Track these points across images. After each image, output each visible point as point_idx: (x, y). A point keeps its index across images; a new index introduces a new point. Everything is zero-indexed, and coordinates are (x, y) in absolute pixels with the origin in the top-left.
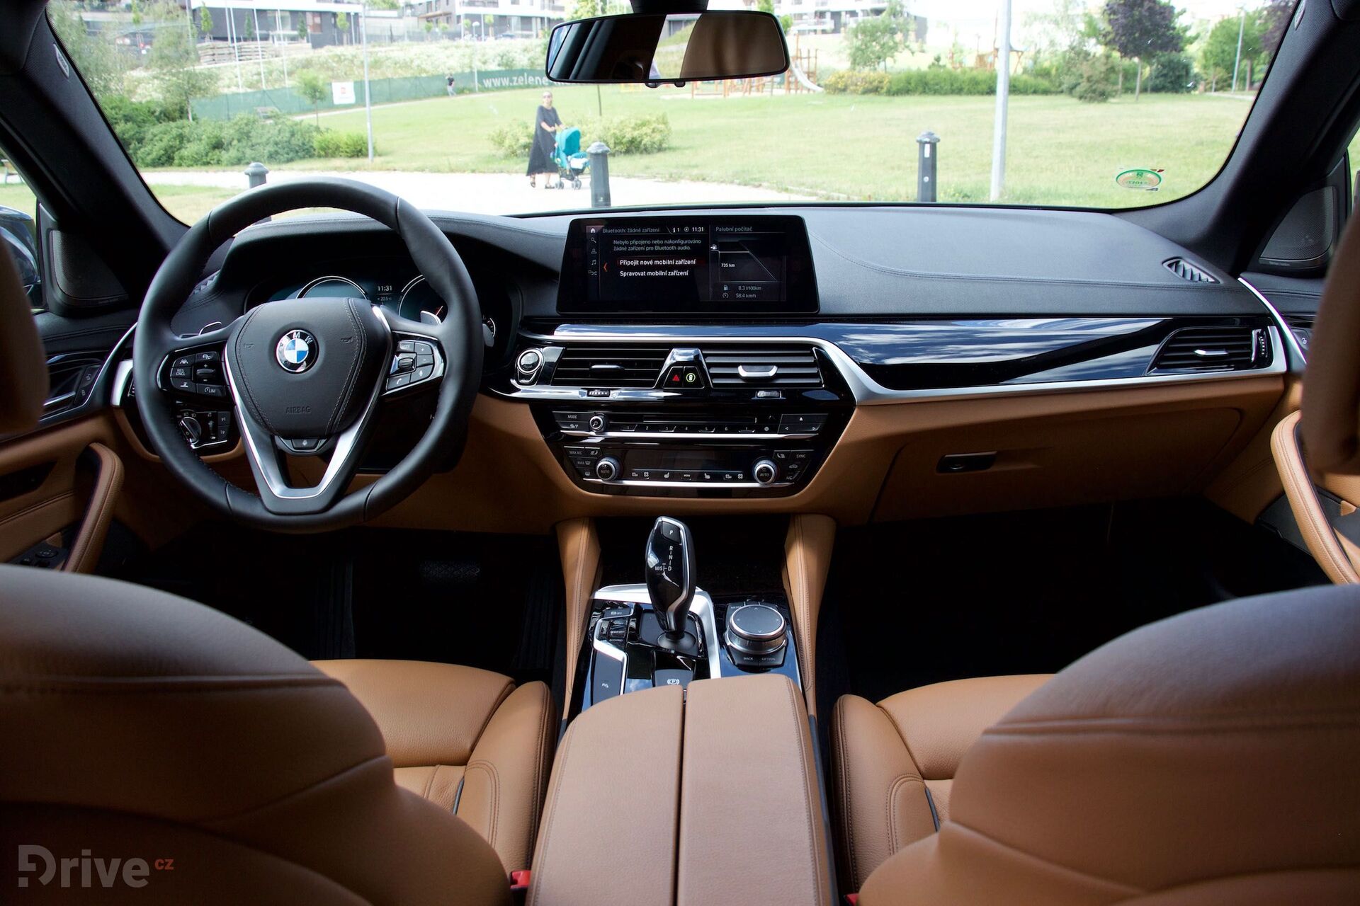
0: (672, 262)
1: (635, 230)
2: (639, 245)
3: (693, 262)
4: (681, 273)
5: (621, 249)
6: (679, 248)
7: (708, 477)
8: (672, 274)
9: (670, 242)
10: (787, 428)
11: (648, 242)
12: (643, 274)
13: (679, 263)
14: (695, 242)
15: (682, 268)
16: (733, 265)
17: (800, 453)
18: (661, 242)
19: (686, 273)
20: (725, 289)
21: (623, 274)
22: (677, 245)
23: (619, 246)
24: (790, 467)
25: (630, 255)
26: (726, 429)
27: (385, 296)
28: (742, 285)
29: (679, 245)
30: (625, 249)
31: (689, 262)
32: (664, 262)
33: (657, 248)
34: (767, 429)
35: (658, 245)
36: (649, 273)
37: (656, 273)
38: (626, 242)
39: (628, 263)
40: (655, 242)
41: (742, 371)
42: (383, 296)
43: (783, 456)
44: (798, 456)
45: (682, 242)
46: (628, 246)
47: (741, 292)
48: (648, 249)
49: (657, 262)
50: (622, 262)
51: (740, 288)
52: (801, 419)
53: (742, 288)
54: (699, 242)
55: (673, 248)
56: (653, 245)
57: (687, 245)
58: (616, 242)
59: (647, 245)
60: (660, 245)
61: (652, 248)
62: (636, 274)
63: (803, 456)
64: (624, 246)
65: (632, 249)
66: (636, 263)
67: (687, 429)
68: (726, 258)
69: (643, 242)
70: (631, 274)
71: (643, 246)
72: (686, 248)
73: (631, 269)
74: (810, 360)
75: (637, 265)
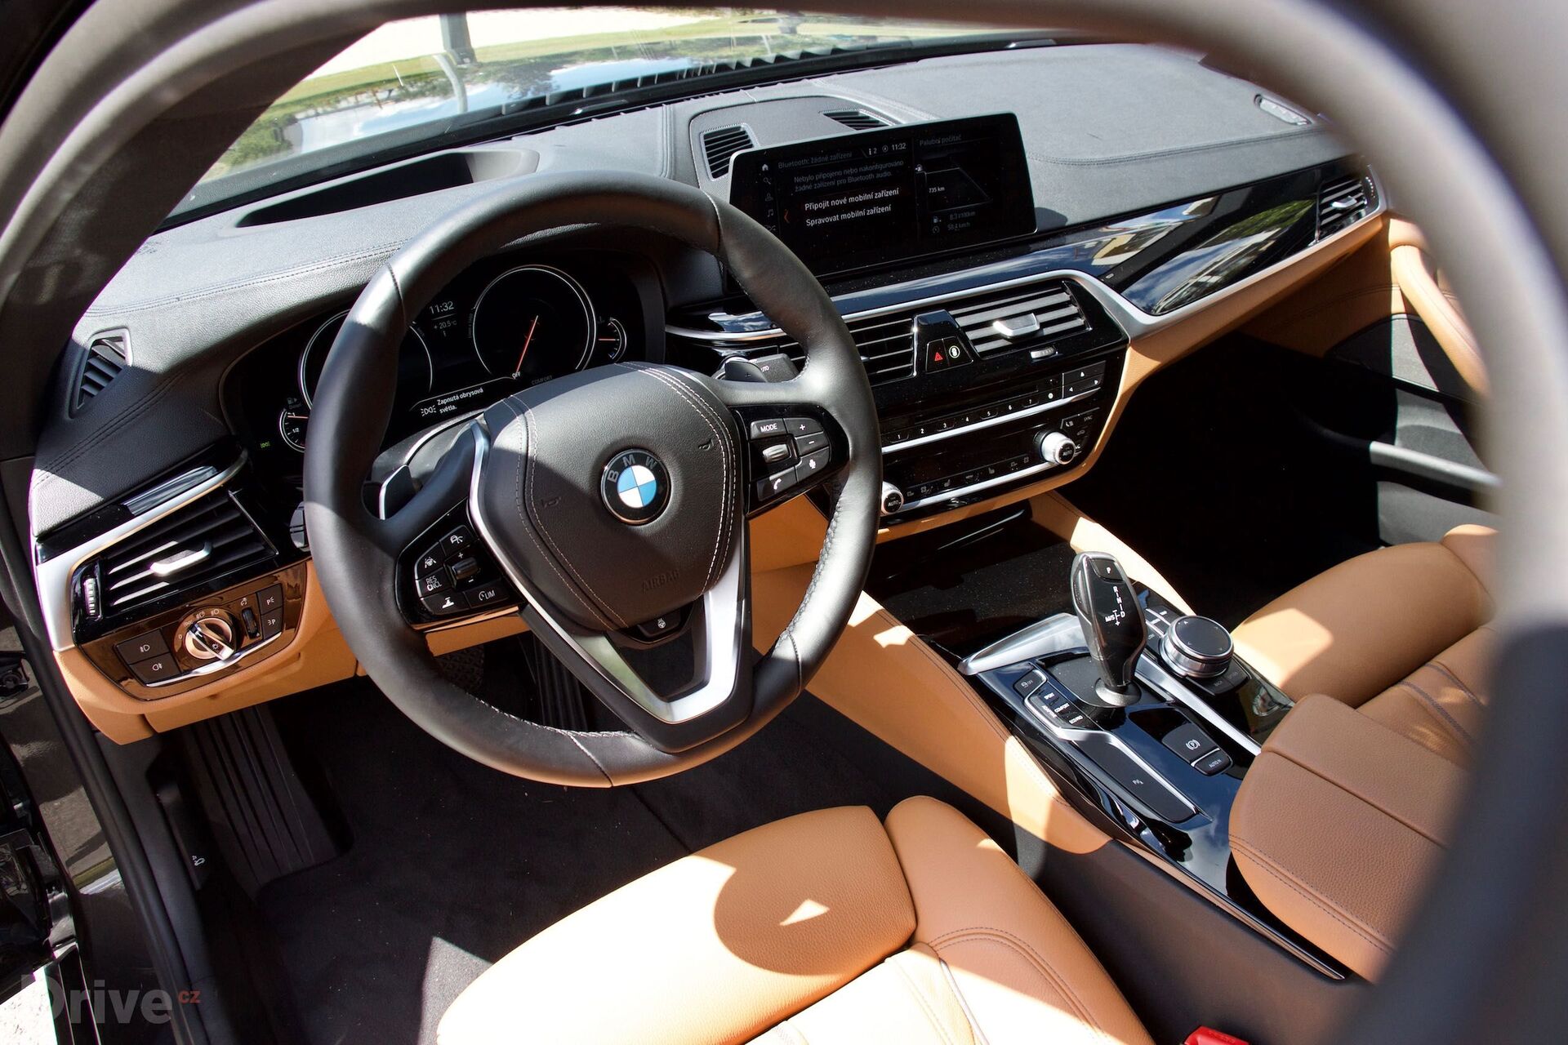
0: (868, 197)
1: (820, 159)
2: (828, 180)
3: (896, 192)
4: (883, 209)
5: (805, 187)
6: (878, 176)
7: (992, 472)
8: (871, 212)
9: (866, 169)
10: (1071, 390)
11: (839, 173)
12: (836, 218)
13: (880, 195)
14: (896, 164)
15: (883, 202)
16: (943, 189)
17: (1086, 415)
18: (855, 170)
19: (888, 208)
20: (935, 221)
21: (811, 223)
22: (875, 172)
23: (802, 184)
24: (1078, 434)
25: (817, 196)
26: (1010, 408)
27: (445, 320)
28: (952, 212)
29: (878, 171)
30: (809, 187)
31: (891, 193)
32: (860, 198)
33: (851, 180)
34: (1051, 396)
35: (852, 175)
36: (844, 216)
37: (852, 215)
38: (810, 178)
39: (815, 207)
40: (848, 172)
41: (999, 327)
42: (441, 320)
43: (1071, 423)
44: (1086, 419)
45: (881, 167)
46: (814, 182)
47: (954, 222)
48: (839, 182)
49: (852, 199)
50: (807, 206)
51: (951, 217)
52: (1082, 375)
53: (954, 216)
54: (901, 163)
55: (871, 176)
56: (845, 176)
57: (888, 169)
58: (797, 180)
59: (837, 178)
60: (854, 175)
61: (844, 181)
62: (828, 220)
63: (1089, 418)
64: (808, 184)
65: (820, 185)
66: (825, 205)
67: (967, 420)
68: (934, 181)
69: (831, 175)
70: (821, 221)
71: (832, 179)
72: (887, 174)
73: (820, 213)
74: (1064, 297)
75: (826, 208)
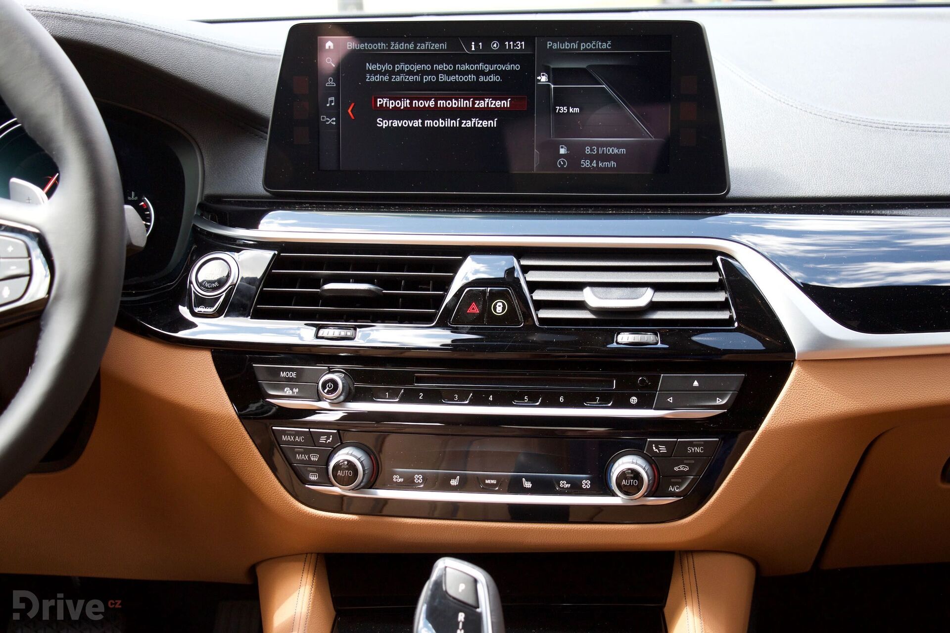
0: (463, 103)
2: (410, 73)
3: (506, 104)
4: (485, 123)
5: (379, 78)
6: (482, 79)
7: (528, 485)
8: (469, 124)
9: (466, 67)
10: (670, 400)
11: (427, 67)
12: (417, 123)
13: (482, 104)
14: (509, 67)
15: (485, 113)
16: (577, 110)
17: (692, 444)
18: (450, 67)
19: (493, 123)
20: (562, 151)
21: (383, 124)
22: (478, 73)
23: (375, 73)
24: (676, 469)
25: (394, 90)
26: (561, 399)
28: (591, 144)
29: (482, 73)
30: (386, 78)
31: (498, 104)
32: (454, 104)
33: (443, 78)
34: (634, 400)
35: (444, 72)
36: (428, 123)
37: (441, 123)
38: (387, 67)
39: (391, 104)
40: (440, 67)
41: (589, 296)
43: (663, 449)
44: (690, 450)
45: (488, 68)
46: (392, 73)
47: (591, 158)
48: (427, 79)
49: (441, 103)
50: (380, 102)
51: (588, 150)
52: (696, 384)
53: (592, 150)
54: (517, 67)
55: (471, 78)
56: (436, 73)
57: (496, 72)
58: (370, 67)
59: (423, 73)
60: (449, 73)
61: (433, 78)
62: (406, 123)
63: (698, 450)
64: (384, 74)
65: (399, 79)
66: (404, 104)
67: (491, 398)
68: (562, 98)
69: (417, 67)
70: (396, 123)
71: (417, 73)
72: (493, 78)
73: (397, 114)
74: (713, 278)
75: (406, 108)
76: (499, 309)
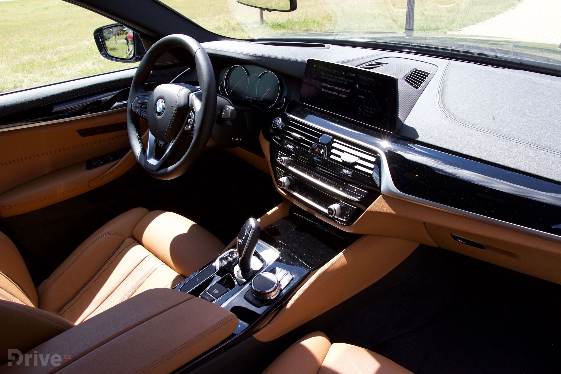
0: (341, 89)
1: (329, 69)
2: (330, 77)
3: (349, 91)
4: (344, 96)
6: (344, 83)
8: (340, 95)
9: (341, 78)
10: (349, 193)
11: (334, 77)
12: (330, 92)
13: (344, 90)
14: (351, 81)
15: (344, 93)
16: (364, 97)
17: (350, 207)
20: (359, 109)
21: (323, 90)
22: (344, 81)
23: (323, 76)
25: (326, 81)
26: (326, 182)
28: (366, 108)
30: (325, 78)
31: (347, 91)
32: (338, 88)
33: (336, 81)
34: (341, 189)
36: (332, 92)
37: (334, 93)
38: (325, 75)
39: (325, 85)
40: (336, 77)
41: (343, 155)
43: (344, 205)
45: (346, 80)
47: (365, 113)
48: (333, 80)
49: (335, 88)
50: (323, 84)
51: (365, 110)
52: (356, 190)
53: (366, 110)
55: (342, 82)
56: (335, 79)
58: (322, 73)
59: (332, 78)
60: (338, 79)
62: (328, 91)
65: (327, 78)
66: (328, 86)
67: (313, 176)
68: (361, 93)
70: (326, 91)
72: (347, 83)
73: (326, 88)
74: (373, 159)
76: (322, 152)
